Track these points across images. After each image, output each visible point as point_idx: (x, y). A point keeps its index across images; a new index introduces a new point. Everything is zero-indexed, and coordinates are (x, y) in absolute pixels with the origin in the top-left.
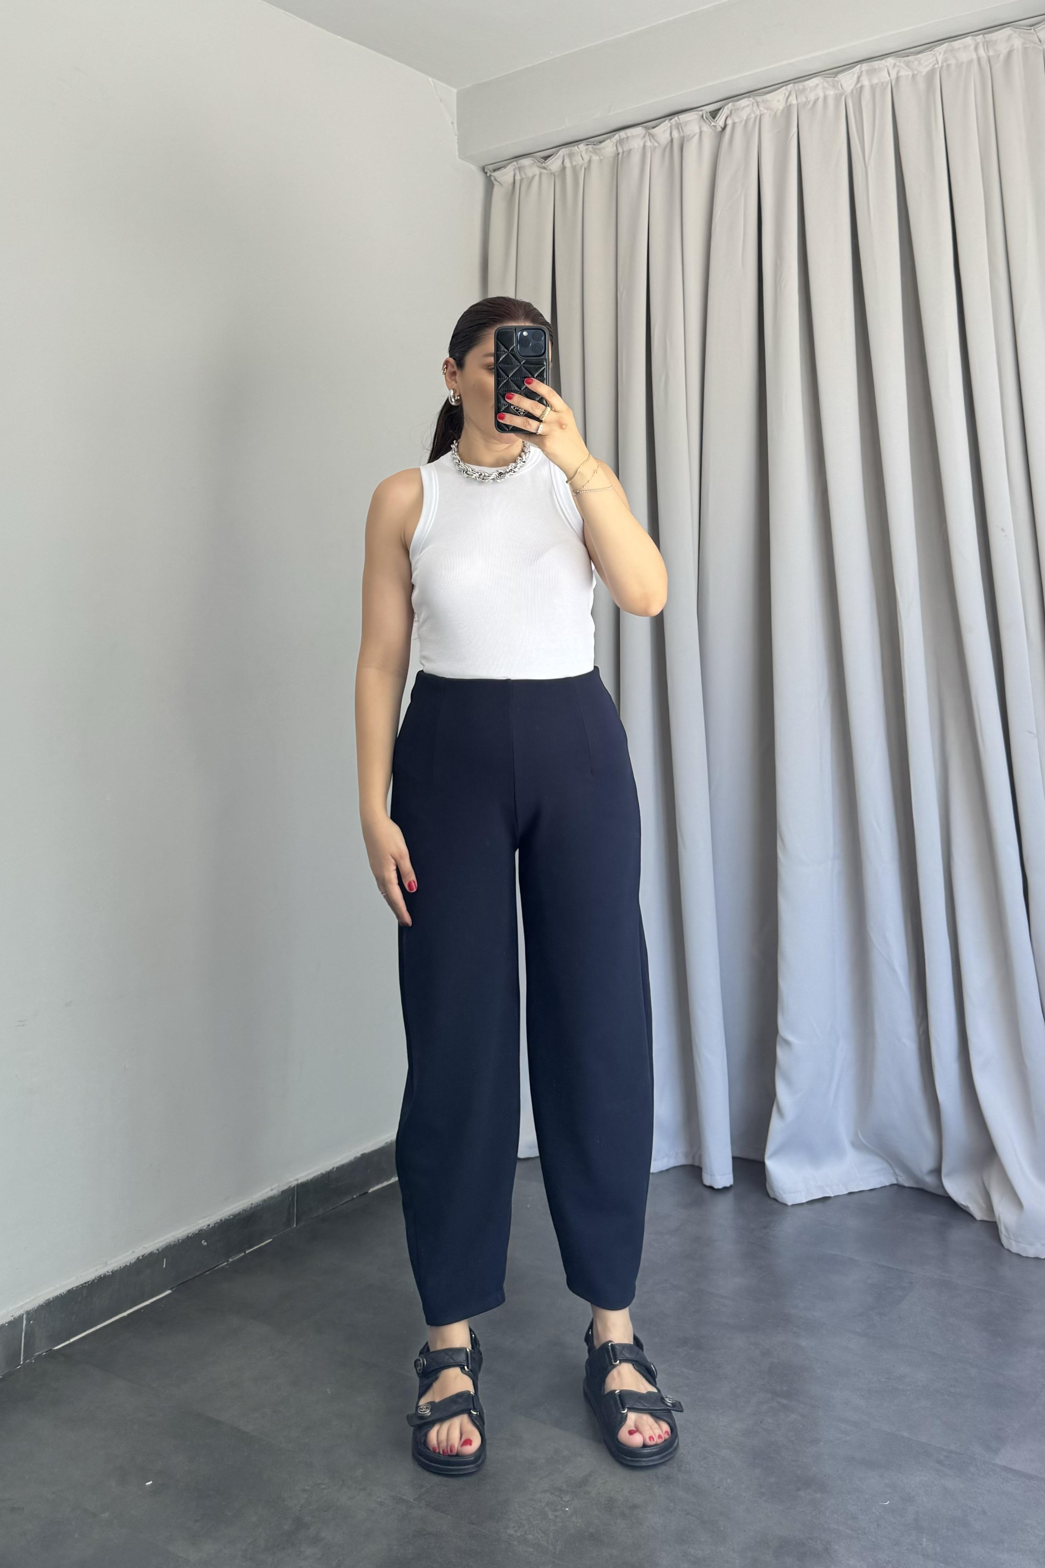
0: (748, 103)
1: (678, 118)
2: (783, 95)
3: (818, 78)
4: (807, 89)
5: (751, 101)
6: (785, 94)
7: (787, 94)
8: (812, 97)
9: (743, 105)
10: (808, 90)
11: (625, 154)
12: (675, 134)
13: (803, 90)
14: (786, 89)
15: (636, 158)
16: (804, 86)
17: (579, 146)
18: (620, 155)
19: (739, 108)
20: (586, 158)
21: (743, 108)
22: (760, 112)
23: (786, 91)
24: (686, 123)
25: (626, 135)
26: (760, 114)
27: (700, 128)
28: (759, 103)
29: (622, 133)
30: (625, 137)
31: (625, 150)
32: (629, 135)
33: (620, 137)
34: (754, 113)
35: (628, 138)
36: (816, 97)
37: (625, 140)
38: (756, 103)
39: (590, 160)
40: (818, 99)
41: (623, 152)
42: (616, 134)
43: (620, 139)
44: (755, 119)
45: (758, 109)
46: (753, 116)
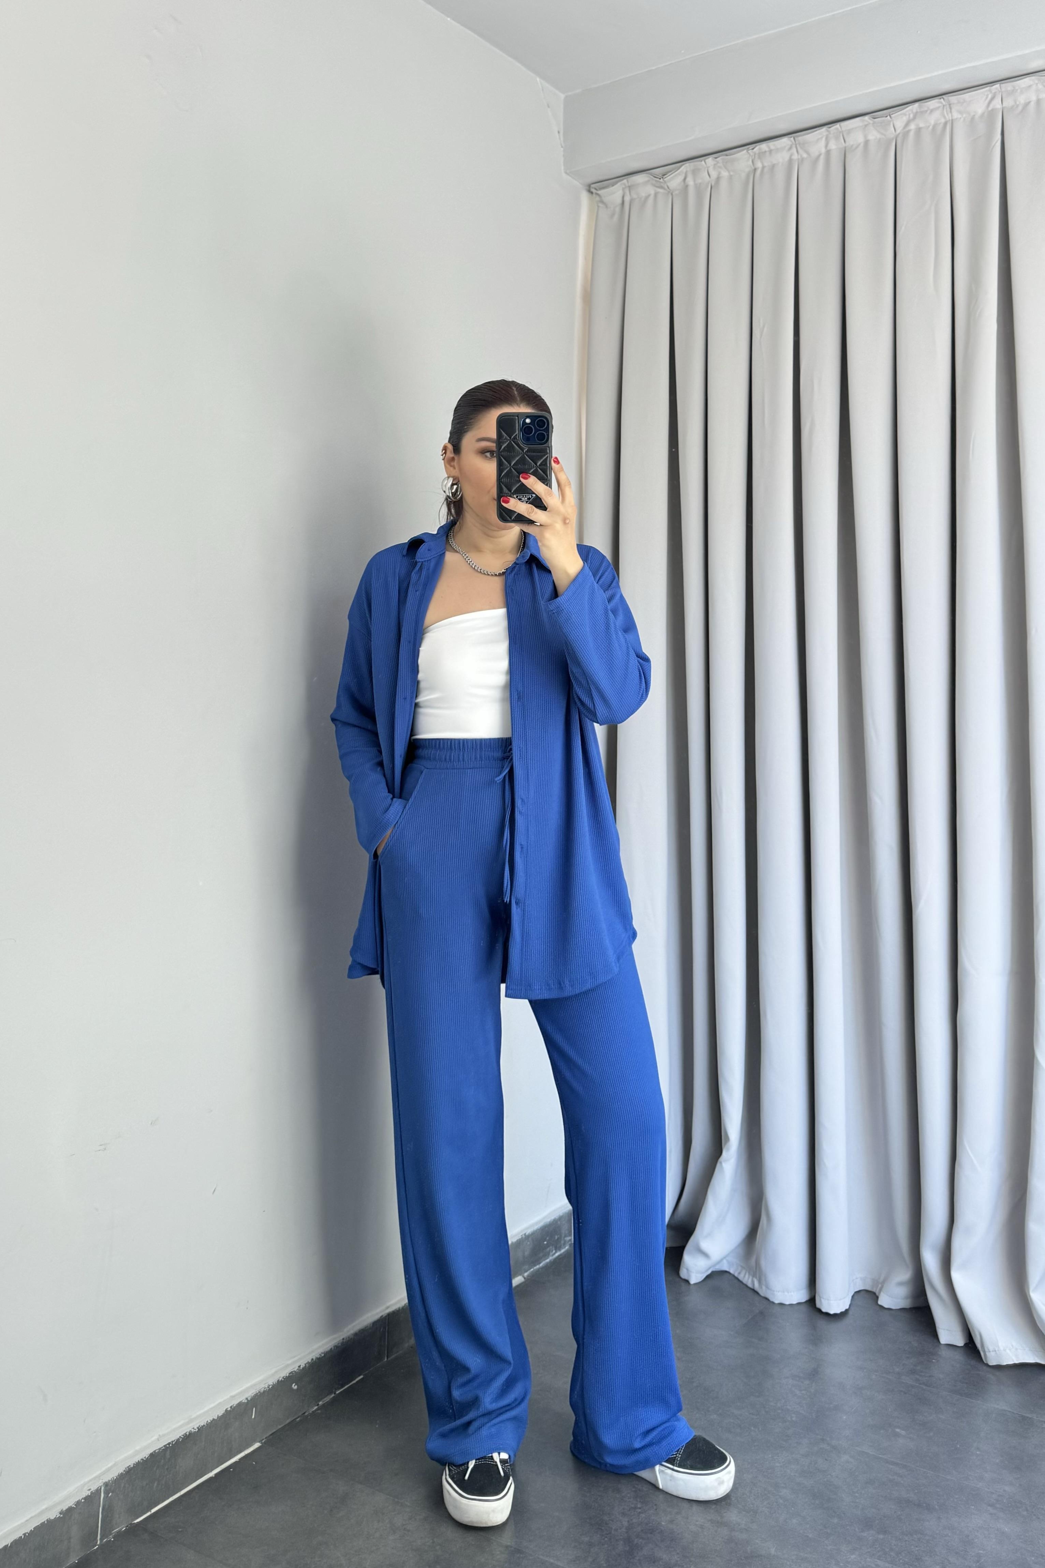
0: (937, 105)
1: (840, 126)
2: (985, 97)
3: (1033, 78)
4: (1017, 90)
5: (941, 103)
6: (987, 96)
7: (990, 96)
8: (1022, 100)
9: (931, 107)
10: (1019, 91)
11: (766, 170)
12: (833, 146)
13: (1014, 91)
14: (990, 91)
15: (780, 175)
16: (1014, 87)
17: (707, 161)
18: (758, 172)
19: (926, 111)
20: (714, 174)
21: (932, 111)
22: (952, 116)
23: (989, 93)
24: (849, 131)
25: (769, 147)
26: (951, 118)
27: (865, 136)
28: (951, 106)
29: (764, 146)
30: (767, 149)
31: (766, 164)
32: (772, 147)
33: (760, 149)
34: (945, 117)
35: (771, 151)
36: (1028, 101)
37: (768, 153)
38: (948, 106)
39: (718, 179)
40: (1029, 102)
41: (763, 167)
42: (756, 146)
43: (759, 153)
44: (946, 123)
45: (950, 115)
46: (943, 120)
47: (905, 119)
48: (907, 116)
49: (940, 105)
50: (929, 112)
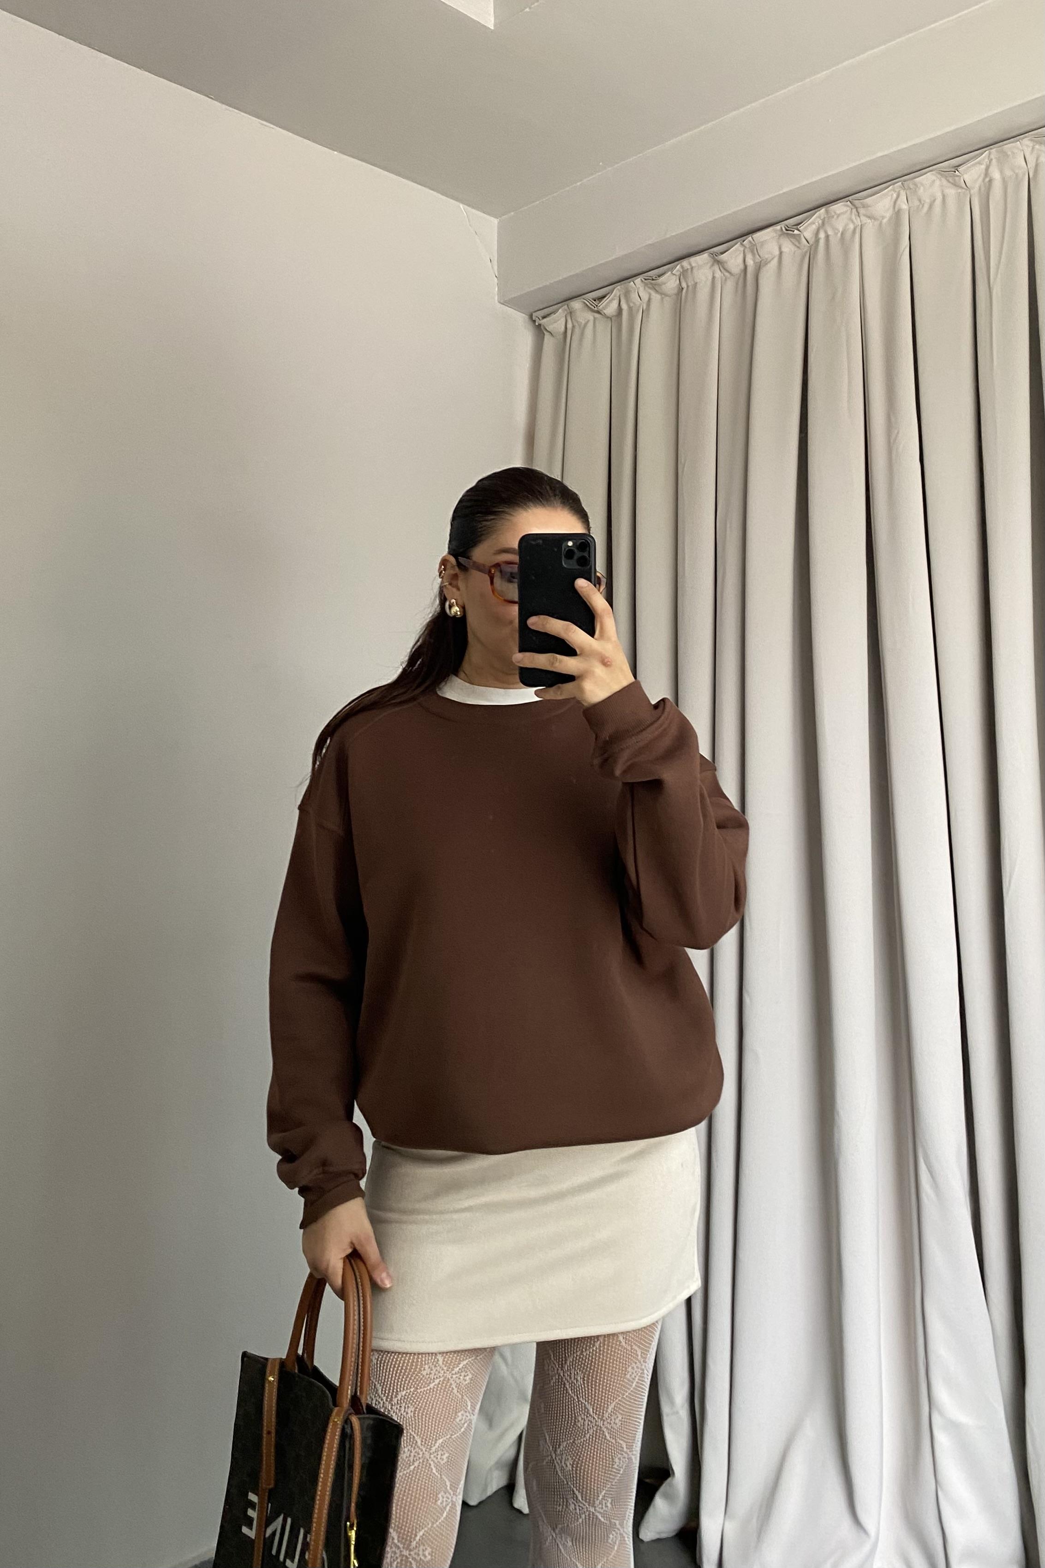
1: (752, 238)
2: (889, 197)
4: (918, 188)
5: (844, 207)
6: (891, 194)
7: (894, 194)
8: (925, 199)
10: (922, 189)
11: (690, 288)
14: (892, 189)
15: (702, 295)
17: (636, 281)
18: (684, 291)
19: (833, 217)
20: (645, 297)
21: (838, 216)
22: (861, 221)
23: (893, 192)
24: (763, 243)
25: (690, 264)
26: (860, 224)
27: (780, 248)
28: (859, 210)
29: (685, 263)
30: (689, 267)
31: (690, 284)
32: (694, 265)
33: (682, 267)
34: (853, 222)
35: (692, 268)
36: (933, 199)
37: (689, 271)
38: (855, 210)
39: (649, 300)
40: (934, 201)
41: (688, 286)
42: (678, 265)
43: (683, 271)
44: (855, 230)
45: (858, 218)
46: (851, 226)
47: (814, 227)
48: (817, 224)
49: (848, 208)
50: (835, 217)
